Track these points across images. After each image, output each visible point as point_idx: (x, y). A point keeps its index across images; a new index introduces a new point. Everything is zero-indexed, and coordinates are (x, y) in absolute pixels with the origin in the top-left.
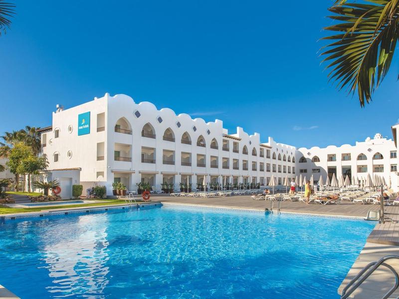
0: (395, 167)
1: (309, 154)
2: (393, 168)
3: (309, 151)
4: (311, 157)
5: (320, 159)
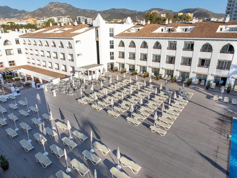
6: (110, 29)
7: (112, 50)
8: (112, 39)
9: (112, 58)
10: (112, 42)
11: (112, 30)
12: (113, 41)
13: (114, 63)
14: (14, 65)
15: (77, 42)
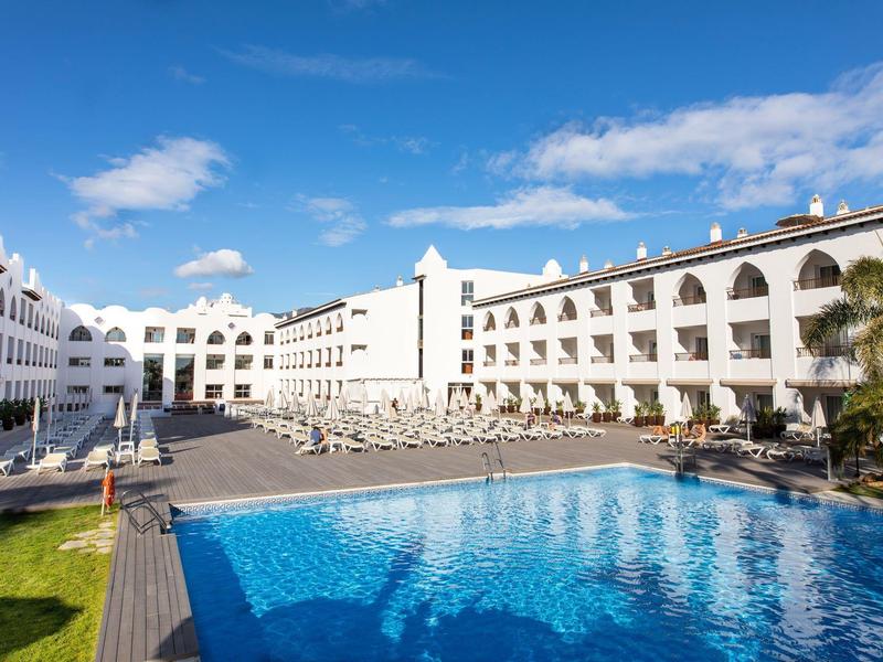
0: (271, 360)
1: (99, 320)
2: (268, 363)
3: (99, 313)
4: (104, 329)
5: (127, 336)
6: (464, 284)
7: (467, 344)
8: (468, 310)
9: (466, 368)
10: (467, 321)
11: (467, 288)
12: (471, 318)
13: (472, 384)
14: (246, 395)
15: (355, 312)
